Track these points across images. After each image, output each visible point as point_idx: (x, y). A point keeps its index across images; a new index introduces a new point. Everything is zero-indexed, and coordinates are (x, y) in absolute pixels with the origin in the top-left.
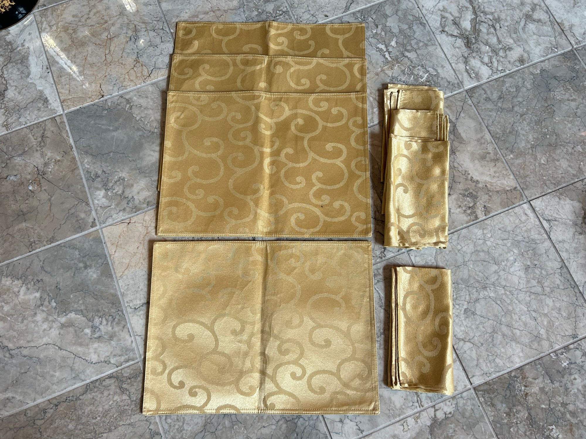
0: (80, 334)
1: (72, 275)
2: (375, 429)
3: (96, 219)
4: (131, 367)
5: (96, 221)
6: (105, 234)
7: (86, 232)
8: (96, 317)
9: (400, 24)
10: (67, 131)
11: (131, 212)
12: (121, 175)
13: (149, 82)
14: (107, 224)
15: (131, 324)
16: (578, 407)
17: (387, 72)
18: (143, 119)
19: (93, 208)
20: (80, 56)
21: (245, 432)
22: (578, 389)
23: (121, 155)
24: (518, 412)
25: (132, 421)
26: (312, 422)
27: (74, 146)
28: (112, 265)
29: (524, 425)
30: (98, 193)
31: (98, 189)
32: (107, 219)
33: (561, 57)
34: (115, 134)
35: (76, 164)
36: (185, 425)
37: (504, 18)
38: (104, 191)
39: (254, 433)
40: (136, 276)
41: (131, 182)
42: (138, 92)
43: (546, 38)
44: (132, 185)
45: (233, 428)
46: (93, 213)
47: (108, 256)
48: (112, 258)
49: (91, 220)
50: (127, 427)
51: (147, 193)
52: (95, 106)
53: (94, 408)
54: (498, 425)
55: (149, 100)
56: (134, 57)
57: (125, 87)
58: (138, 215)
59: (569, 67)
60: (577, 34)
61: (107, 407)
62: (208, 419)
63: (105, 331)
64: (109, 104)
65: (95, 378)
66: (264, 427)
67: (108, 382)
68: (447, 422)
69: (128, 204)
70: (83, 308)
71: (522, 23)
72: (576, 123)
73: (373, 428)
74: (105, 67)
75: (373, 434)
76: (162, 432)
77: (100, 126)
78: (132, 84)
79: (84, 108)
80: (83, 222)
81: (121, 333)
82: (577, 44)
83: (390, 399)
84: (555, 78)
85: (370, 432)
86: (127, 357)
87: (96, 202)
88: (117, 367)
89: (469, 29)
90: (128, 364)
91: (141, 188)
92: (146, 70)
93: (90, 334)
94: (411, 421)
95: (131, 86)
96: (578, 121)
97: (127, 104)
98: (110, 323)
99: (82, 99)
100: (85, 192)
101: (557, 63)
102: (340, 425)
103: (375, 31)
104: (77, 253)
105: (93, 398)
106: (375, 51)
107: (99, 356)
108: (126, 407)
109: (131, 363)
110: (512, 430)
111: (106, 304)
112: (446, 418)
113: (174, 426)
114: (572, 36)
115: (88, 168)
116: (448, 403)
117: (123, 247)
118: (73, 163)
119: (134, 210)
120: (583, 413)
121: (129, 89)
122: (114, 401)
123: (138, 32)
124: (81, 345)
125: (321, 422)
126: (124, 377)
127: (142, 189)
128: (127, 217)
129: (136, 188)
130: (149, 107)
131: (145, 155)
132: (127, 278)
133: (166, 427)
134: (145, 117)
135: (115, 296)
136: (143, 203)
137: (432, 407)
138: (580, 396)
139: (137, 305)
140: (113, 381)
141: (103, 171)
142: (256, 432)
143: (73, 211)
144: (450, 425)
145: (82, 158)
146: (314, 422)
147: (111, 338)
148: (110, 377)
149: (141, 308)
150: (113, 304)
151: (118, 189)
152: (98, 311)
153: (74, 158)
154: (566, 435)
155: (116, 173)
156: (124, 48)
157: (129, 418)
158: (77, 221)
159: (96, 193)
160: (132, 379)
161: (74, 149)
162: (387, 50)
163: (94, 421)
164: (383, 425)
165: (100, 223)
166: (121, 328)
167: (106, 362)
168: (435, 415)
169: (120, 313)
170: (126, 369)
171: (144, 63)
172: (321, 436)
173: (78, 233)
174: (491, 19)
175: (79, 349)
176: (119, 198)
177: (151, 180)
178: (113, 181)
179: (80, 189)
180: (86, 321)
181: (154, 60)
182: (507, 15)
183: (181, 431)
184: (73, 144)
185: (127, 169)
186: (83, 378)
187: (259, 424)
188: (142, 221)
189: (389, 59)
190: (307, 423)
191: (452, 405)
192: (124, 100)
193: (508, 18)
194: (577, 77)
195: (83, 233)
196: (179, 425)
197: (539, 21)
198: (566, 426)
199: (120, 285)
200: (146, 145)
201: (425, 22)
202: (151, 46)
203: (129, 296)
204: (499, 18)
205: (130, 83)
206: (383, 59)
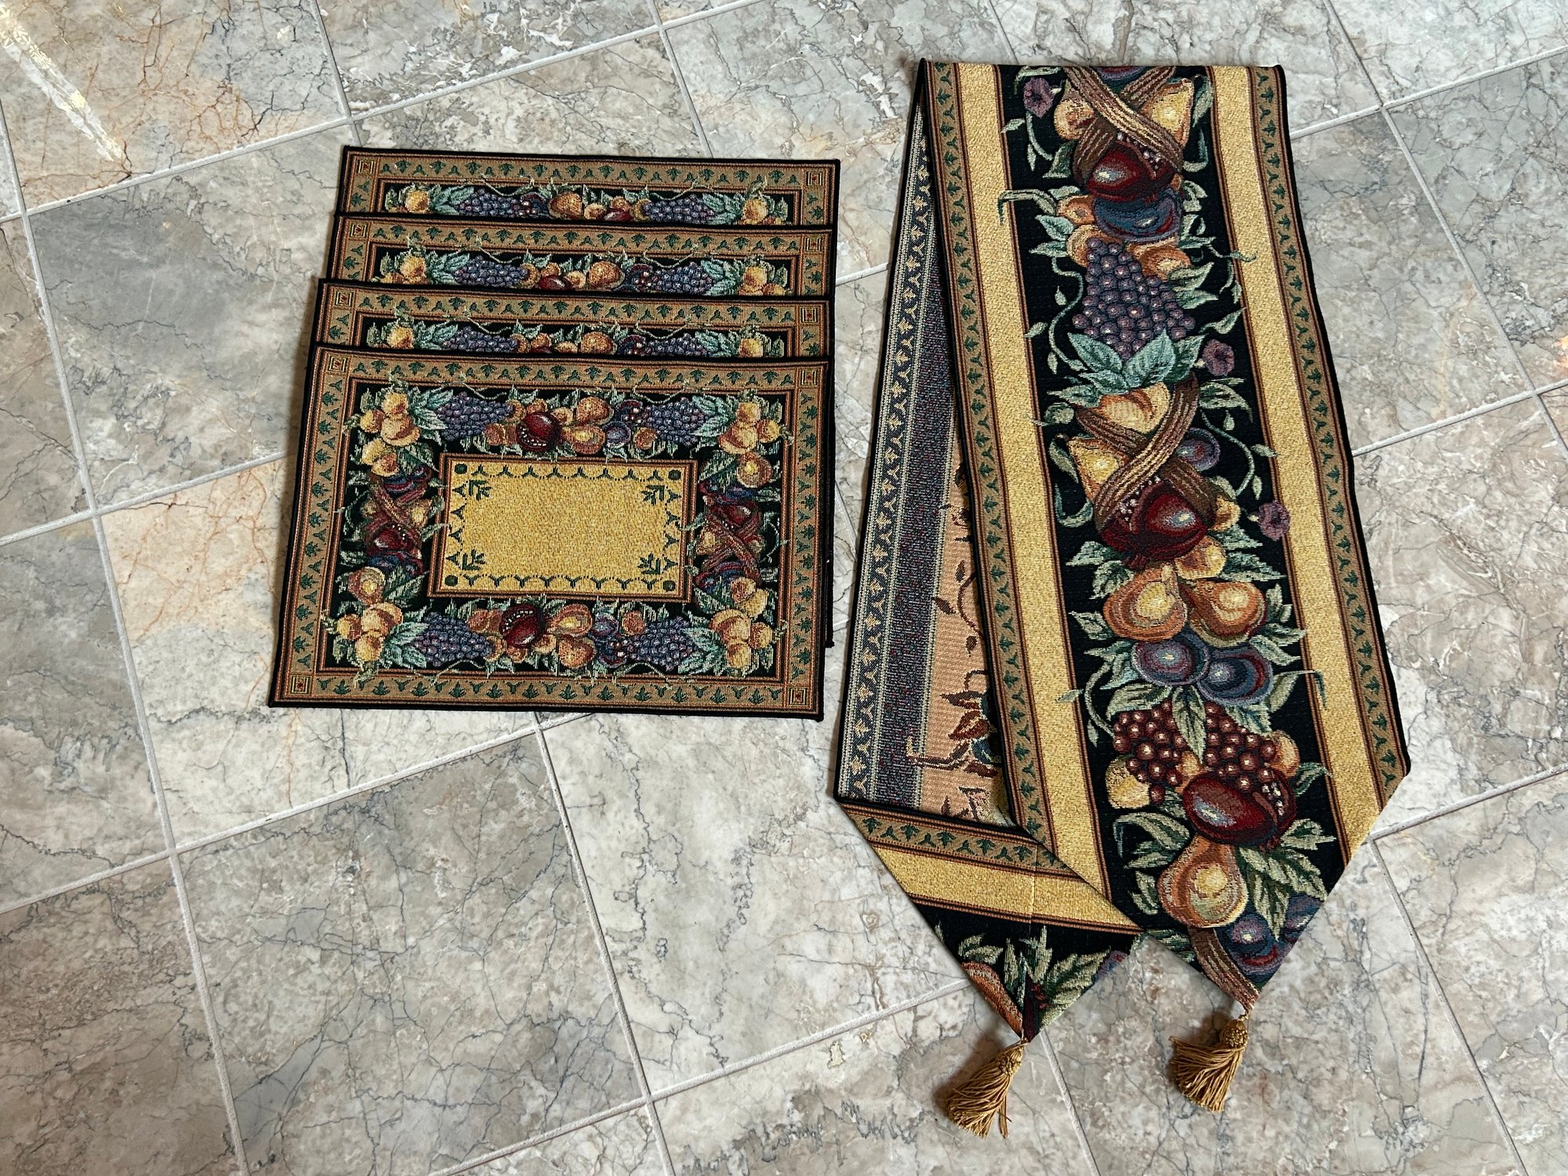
0: (24, 780)
1: (15, 628)
2: (758, 1058)
3: (88, 490)
4: (147, 870)
5: (88, 496)
6: (107, 531)
7: (59, 523)
8: (68, 740)
9: (928, 24)
10: (29, 260)
11: (179, 477)
12: (159, 381)
13: (253, 145)
14: (115, 505)
15: (155, 760)
16: (1287, 1031)
17: (879, 148)
18: (228, 240)
19: (81, 463)
20: (78, 68)
21: (425, 1046)
22: (1292, 987)
23: (165, 330)
24: (1129, 1034)
25: (139, 1002)
26: (596, 1031)
27: (44, 301)
28: (120, 609)
29: (1142, 1068)
30: (97, 423)
31: (98, 414)
32: (115, 491)
33: (1347, 129)
34: (153, 274)
35: (46, 347)
36: (272, 1020)
37: (1204, 20)
38: (113, 420)
39: (446, 1049)
40: (177, 641)
41: (184, 400)
42: (222, 169)
43: (1310, 78)
44: (188, 409)
45: (394, 1034)
46: (82, 474)
47: (110, 586)
48: (120, 592)
49: (73, 493)
50: (126, 1016)
51: (223, 430)
52: (107, 201)
53: (43, 966)
54: (1075, 1065)
55: (250, 192)
56: (220, 77)
57: (190, 155)
58: (195, 485)
59: (1363, 158)
60: (1397, 68)
61: (77, 965)
62: (331, 1009)
63: (88, 774)
64: (145, 197)
65: (52, 891)
66: (474, 1036)
67: (85, 902)
68: (944, 1048)
69: (172, 455)
70: (35, 713)
71: (1252, 37)
72: (1366, 305)
73: (752, 1054)
74: (141, 100)
75: (751, 1070)
76: (212, 1035)
77: (115, 251)
78: (210, 147)
79: (79, 204)
80: (51, 497)
81: (128, 782)
82: (1393, 95)
83: (803, 983)
84: (1322, 184)
85: (745, 1063)
86: (137, 842)
87: (91, 446)
88: (112, 866)
89: (1109, 47)
90: (139, 861)
91: (209, 416)
92: (248, 114)
93: (48, 779)
94: (851, 1042)
95: (205, 152)
96: (1370, 300)
97: (191, 197)
98: (101, 756)
99: (77, 181)
100: (65, 419)
101: (1331, 145)
102: (668, 1041)
103: (857, 40)
104: (31, 573)
105: (44, 941)
106: (851, 93)
107: (66, 836)
108: (126, 968)
109: (148, 857)
110: (1108, 1077)
111: (95, 706)
112: (942, 1040)
113: (244, 1021)
114: (1383, 73)
115: (76, 360)
116: (951, 1002)
117: (150, 563)
118: (39, 345)
119: (187, 473)
120: (1297, 1048)
121: (199, 161)
122: (96, 951)
123: (236, 11)
124: (23, 805)
125: (620, 1031)
126: (127, 892)
127: (211, 422)
128: (166, 489)
129: (196, 418)
130: (249, 209)
131: (226, 332)
132: (156, 644)
133: (225, 1022)
134: (235, 236)
135: (121, 687)
136: (212, 456)
137: (909, 1009)
138: (1296, 1006)
139: (174, 714)
140: (97, 899)
141: (115, 368)
142: (451, 1046)
143: (28, 466)
144: (950, 1058)
145: (63, 331)
146: (602, 1030)
147: (102, 792)
148: (92, 890)
149: (185, 721)
150: (114, 708)
151: (151, 417)
152: (74, 723)
153: (43, 332)
154: (1249, 1100)
155: (148, 376)
156: (194, 52)
157: (131, 993)
158: (39, 492)
159: (94, 425)
160: (148, 900)
161: (45, 307)
162: (887, 90)
163: (42, 997)
164: (780, 1048)
165: (97, 502)
166: (128, 768)
167: (83, 852)
168: (915, 1031)
169: (130, 732)
170: (133, 874)
171: (243, 95)
172: (618, 1066)
173: (38, 523)
174: (1171, 20)
175: (18, 817)
176: (151, 438)
177: (238, 398)
178: (139, 397)
179: (53, 411)
180: (42, 747)
181: (271, 87)
182: (1213, 14)
183: (262, 1035)
184: (42, 295)
185: (177, 366)
186: (22, 886)
187: (461, 1028)
188: (205, 502)
189: (890, 114)
190: (585, 1034)
191: (960, 1006)
192: (183, 188)
193: (1216, 21)
194: (1384, 184)
195: (52, 525)
196: (256, 1020)
197: (1300, 30)
198: (1250, 1077)
199: (137, 660)
200: (232, 308)
201: (994, 21)
202: (265, 49)
203: (157, 690)
204: (1191, 19)
205: (202, 145)
206: (873, 114)
